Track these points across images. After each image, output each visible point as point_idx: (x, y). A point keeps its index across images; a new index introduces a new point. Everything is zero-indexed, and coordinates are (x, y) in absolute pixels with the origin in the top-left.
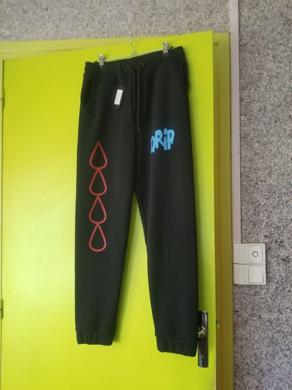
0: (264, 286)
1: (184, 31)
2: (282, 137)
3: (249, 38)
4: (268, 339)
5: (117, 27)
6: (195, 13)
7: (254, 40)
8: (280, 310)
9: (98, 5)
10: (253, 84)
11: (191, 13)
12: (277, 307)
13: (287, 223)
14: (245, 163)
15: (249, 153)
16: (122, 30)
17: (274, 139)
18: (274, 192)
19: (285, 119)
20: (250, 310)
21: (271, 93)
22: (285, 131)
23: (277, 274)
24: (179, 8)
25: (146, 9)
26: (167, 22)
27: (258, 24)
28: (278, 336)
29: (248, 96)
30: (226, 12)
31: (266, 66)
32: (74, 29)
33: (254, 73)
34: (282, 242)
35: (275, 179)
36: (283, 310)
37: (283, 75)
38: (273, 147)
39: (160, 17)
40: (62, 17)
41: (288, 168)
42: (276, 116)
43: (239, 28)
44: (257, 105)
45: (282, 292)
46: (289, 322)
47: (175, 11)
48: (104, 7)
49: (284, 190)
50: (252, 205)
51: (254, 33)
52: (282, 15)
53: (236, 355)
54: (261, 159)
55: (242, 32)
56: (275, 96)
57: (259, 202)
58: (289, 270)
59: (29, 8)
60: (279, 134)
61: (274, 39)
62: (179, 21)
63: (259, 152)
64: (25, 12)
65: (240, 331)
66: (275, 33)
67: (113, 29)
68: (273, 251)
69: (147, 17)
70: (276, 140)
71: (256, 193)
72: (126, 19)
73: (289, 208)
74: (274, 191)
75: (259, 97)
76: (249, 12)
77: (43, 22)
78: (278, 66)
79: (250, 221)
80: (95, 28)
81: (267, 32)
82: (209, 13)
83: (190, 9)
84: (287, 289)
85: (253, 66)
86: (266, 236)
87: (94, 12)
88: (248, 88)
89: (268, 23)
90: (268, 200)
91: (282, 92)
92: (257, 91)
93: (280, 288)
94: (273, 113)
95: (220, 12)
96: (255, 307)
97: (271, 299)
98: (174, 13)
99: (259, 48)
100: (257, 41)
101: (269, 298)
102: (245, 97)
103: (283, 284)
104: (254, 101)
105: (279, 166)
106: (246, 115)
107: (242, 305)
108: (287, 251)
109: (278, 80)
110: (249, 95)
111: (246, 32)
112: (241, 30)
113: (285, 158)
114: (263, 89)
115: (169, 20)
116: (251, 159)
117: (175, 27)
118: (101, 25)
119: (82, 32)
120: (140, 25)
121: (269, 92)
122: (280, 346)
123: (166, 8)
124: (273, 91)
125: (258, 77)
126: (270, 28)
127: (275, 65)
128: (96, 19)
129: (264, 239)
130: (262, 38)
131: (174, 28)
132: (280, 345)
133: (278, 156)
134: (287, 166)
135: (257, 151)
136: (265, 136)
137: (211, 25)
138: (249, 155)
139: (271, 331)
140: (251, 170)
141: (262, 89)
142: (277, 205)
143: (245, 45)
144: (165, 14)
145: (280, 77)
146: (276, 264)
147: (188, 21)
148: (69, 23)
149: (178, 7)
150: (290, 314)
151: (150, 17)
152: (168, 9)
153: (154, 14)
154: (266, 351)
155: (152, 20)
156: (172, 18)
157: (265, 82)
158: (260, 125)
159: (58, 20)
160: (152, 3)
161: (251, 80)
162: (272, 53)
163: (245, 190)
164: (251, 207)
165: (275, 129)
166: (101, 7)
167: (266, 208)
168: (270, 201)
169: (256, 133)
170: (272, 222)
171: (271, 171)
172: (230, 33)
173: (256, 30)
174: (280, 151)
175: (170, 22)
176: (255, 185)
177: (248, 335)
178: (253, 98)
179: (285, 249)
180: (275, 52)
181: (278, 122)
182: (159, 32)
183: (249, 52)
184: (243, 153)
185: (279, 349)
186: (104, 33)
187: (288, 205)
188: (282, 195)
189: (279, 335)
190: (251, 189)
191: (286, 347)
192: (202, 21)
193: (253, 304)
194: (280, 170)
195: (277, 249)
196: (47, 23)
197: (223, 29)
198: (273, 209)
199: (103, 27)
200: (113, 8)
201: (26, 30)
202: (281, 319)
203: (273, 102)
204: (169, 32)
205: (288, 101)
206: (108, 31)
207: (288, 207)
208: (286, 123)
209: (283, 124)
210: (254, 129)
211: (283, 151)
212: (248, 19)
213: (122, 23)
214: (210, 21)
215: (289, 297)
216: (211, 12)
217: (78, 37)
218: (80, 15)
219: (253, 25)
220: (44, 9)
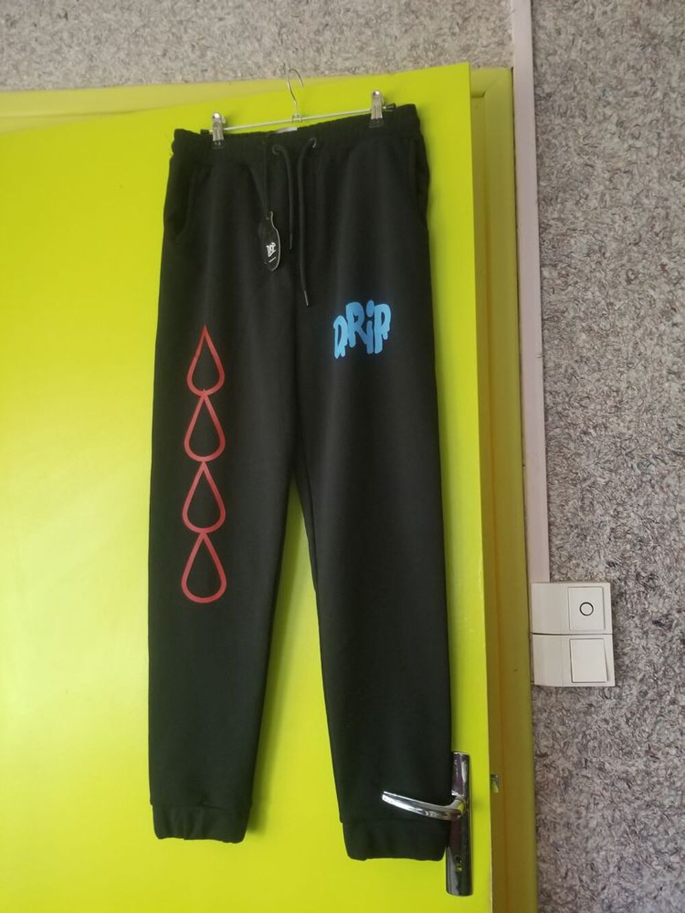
0: (610, 689)
1: (400, 65)
2: (644, 318)
3: (558, 80)
4: (624, 825)
5: (236, 56)
6: (427, 21)
7: (570, 85)
8: (652, 750)
9: (189, 5)
10: (572, 190)
11: (417, 21)
12: (645, 742)
13: (662, 531)
14: (556, 383)
15: (564, 359)
16: (250, 62)
17: (627, 322)
18: (630, 452)
19: (652, 274)
20: (577, 751)
21: (614, 210)
22: (653, 302)
23: (642, 658)
24: (386, 10)
25: (307, 14)
26: (358, 43)
27: (579, 47)
28: (647, 816)
29: (559, 219)
30: (501, 20)
31: (603, 146)
32: (132, 63)
33: (572, 163)
34: (652, 577)
35: (630, 422)
36: (659, 749)
37: (644, 167)
38: (625, 343)
39: (342, 32)
40: (102, 35)
41: (662, 393)
42: (628, 266)
43: (534, 55)
44: (582, 240)
45: (655, 703)
46: (676, 779)
47: (377, 17)
48: (205, 9)
49: (654, 449)
50: (575, 485)
51: (570, 69)
52: (637, 23)
53: (543, 866)
54: (594, 371)
55: (542, 65)
56: (625, 218)
57: (593, 479)
58: (671, 649)
59: (22, 13)
60: (638, 311)
61: (620, 81)
62: (388, 41)
63: (589, 354)
64: (12, 23)
65: (555, 806)
66: (622, 67)
67: (227, 61)
68: (632, 602)
69: (309, 33)
70: (631, 325)
71: (584, 457)
72: (259, 37)
73: (666, 493)
74: (627, 451)
75: (586, 221)
76: (557, 19)
77: (56, 47)
78: (630, 147)
79: (571, 526)
80: (182, 59)
81: (601, 64)
82: (460, 22)
83: (413, 12)
84: (669, 698)
85: (569, 147)
86: (613, 563)
87: (181, 22)
88: (559, 200)
89: (603, 45)
90: (613, 474)
91: (641, 209)
92: (583, 205)
93: (649, 695)
94: (621, 260)
95: (488, 19)
96: (590, 743)
97: (627, 722)
98: (375, 22)
99: (583, 103)
100: (579, 87)
101: (622, 721)
102: (552, 222)
103: (657, 684)
104: (574, 230)
105: (639, 390)
106: (555, 266)
107: (554, 738)
108: (667, 600)
109: (632, 178)
110: (562, 216)
111: (550, 66)
112: (538, 62)
113: (654, 368)
114: (595, 201)
115: (363, 38)
116: (568, 373)
117: (378, 55)
118: (198, 53)
119: (151, 71)
120: (294, 52)
121: (611, 207)
122: (654, 844)
123: (356, 12)
124: (621, 207)
125: (583, 172)
126: (609, 55)
127: (623, 144)
128: (185, 38)
129: (607, 570)
130: (590, 80)
131: (376, 57)
132: (655, 839)
133: (637, 364)
134: (660, 390)
135: (585, 353)
136: (603, 315)
137: (466, 49)
138: (565, 363)
139: (630, 803)
140: (570, 400)
141: (594, 203)
142: (637, 485)
143: (550, 97)
144: (352, 23)
145: (635, 171)
146: (640, 634)
147: (410, 40)
148: (119, 49)
149: (384, 8)
150: (676, 760)
151: (318, 32)
152: (361, 13)
153: (327, 25)
154: (618, 857)
155: (321, 39)
156: (370, 33)
157: (600, 184)
158: (589, 288)
159: (93, 42)
161: (565, 180)
162: (615, 116)
163: (557, 449)
164: (572, 492)
165: (626, 297)
166: (198, 10)
167: (609, 494)
168: (618, 477)
169: (580, 309)
170: (627, 529)
171: (621, 402)
172: (512, 69)
173: (575, 61)
174: (642, 351)
175: (365, 44)
176: (582, 435)
177: (573, 816)
178: (572, 223)
179: (660, 595)
180: (623, 114)
181: (633, 282)
182: (339, 67)
183: (558, 114)
184: (550, 358)
185: (651, 850)
186: (206, 70)
187: (664, 486)
188: (648, 460)
189: (650, 813)
190: (572, 445)
191: (669, 846)
192: (444, 41)
193: (585, 735)
194: (641, 398)
195: (639, 595)
196: (65, 49)
197: (496, 59)
198: (629, 494)
199: (203, 56)
200: (226, 11)
201: (16, 67)
202: (654, 774)
203: (620, 233)
204: (365, 67)
205: (657, 229)
206: (214, 67)
207: (665, 490)
208: (654, 283)
209: (646, 287)
210: (575, 300)
211: (649, 353)
212: (554, 35)
213: (250, 48)
214: (464, 40)
215: (673, 717)
216: (465, 20)
217: (141, 81)
218: (147, 30)
219: (568, 49)
220: (59, 16)
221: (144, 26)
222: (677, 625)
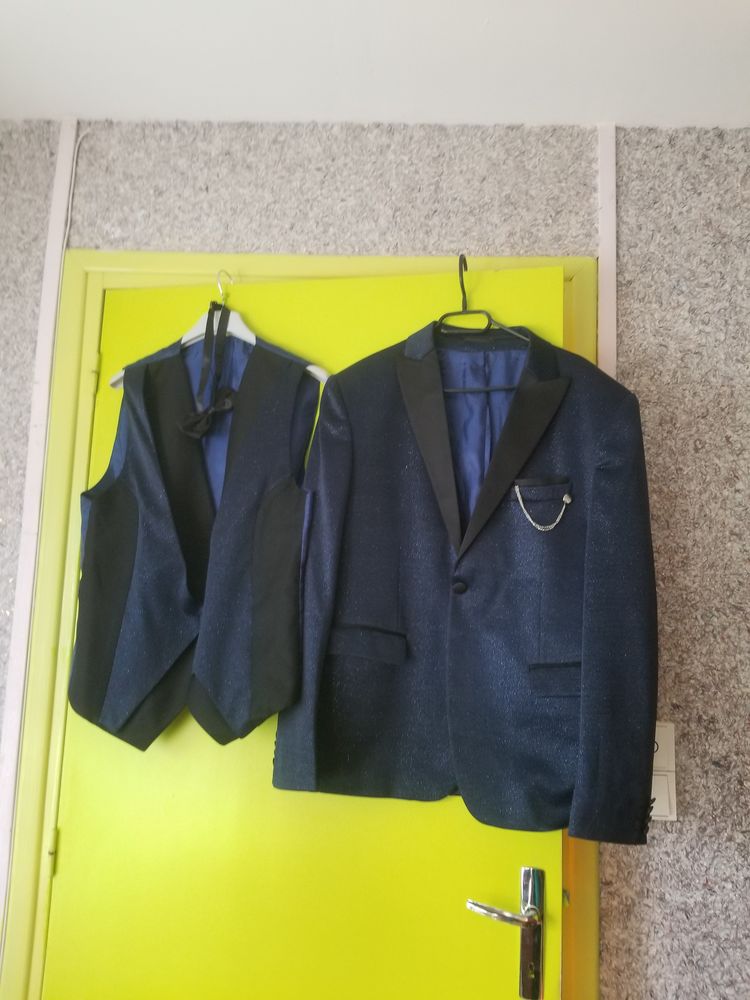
0: (672, 823)
1: (498, 250)
2: (709, 483)
3: (638, 269)
4: (682, 954)
5: (355, 234)
6: (524, 212)
7: (648, 274)
8: (710, 883)
9: (316, 187)
10: (648, 366)
11: (515, 212)
12: (703, 876)
13: (723, 678)
16: (367, 240)
17: (693, 486)
18: (695, 604)
19: (717, 445)
20: (640, 881)
21: (685, 386)
22: (718, 470)
23: (702, 796)
24: (488, 201)
26: (463, 229)
27: (658, 242)
28: (704, 947)
30: (589, 214)
31: (676, 329)
32: (263, 233)
33: (648, 343)
34: (713, 720)
35: (696, 576)
36: (716, 883)
37: (713, 349)
38: (692, 505)
39: (449, 218)
40: (237, 207)
41: (725, 552)
42: (697, 436)
43: (617, 246)
44: (655, 410)
45: (714, 839)
46: (731, 913)
47: (481, 207)
48: (330, 191)
49: (717, 602)
51: (649, 260)
52: (709, 224)
53: (604, 989)
54: (663, 529)
55: (624, 256)
56: (695, 394)
58: (729, 788)
59: (168, 185)
60: (704, 477)
61: (693, 273)
62: (489, 228)
63: (659, 513)
64: (159, 193)
65: (616, 932)
66: (695, 261)
67: (346, 237)
68: (693, 742)
69: (420, 217)
70: (698, 489)
72: (376, 218)
73: (727, 643)
74: (693, 603)
75: (660, 394)
76: (638, 216)
77: (196, 215)
78: (701, 331)
80: (307, 233)
81: (677, 258)
82: (553, 215)
83: (512, 203)
84: (726, 835)
85: (646, 329)
86: (677, 705)
87: (308, 200)
88: (636, 375)
89: (678, 240)
90: (680, 623)
91: (709, 387)
92: (656, 381)
93: (708, 831)
94: (690, 431)
95: (577, 213)
96: (652, 874)
97: (687, 855)
98: (478, 210)
99: (659, 290)
100: (656, 277)
101: (683, 855)
103: (715, 821)
104: (648, 402)
105: (704, 548)
107: (619, 868)
108: (726, 743)
109: (702, 359)
111: (631, 257)
112: (621, 253)
113: (718, 529)
114: (668, 377)
115: (468, 224)
117: (479, 240)
118: (322, 229)
119: (279, 241)
120: (406, 233)
121: (681, 384)
122: (710, 975)
123: (461, 201)
124: (691, 384)
125: (658, 351)
126: (684, 250)
127: (694, 328)
128: (311, 215)
129: (671, 712)
130: (666, 271)
131: (478, 241)
132: (711, 971)
133: (703, 525)
134: (723, 549)
136: (673, 478)
137: (558, 238)
139: (687, 933)
141: (667, 379)
142: (701, 635)
143: (631, 284)
144: (458, 211)
145: (705, 353)
146: (700, 774)
147: (509, 228)
148: (251, 220)
149: (487, 199)
150: (732, 895)
151: (427, 217)
152: (466, 203)
153: (435, 211)
154: (677, 985)
155: (430, 223)
156: (473, 220)
157: (672, 362)
159: (230, 213)
160: (433, 187)
161: (642, 357)
162: (688, 303)
165: (694, 464)
166: (323, 191)
168: (684, 626)
169: (652, 472)
170: (691, 674)
171: (687, 558)
172: (598, 258)
173: (653, 253)
174: (707, 513)
175: (468, 229)
177: (635, 943)
178: (647, 396)
179: (720, 738)
180: (695, 302)
181: (701, 451)
183: (637, 299)
185: (708, 981)
186: (328, 244)
187: (725, 636)
188: (711, 612)
189: (707, 944)
191: (724, 978)
192: (538, 230)
193: (647, 865)
194: (706, 555)
195: (700, 737)
196: (204, 218)
197: (584, 249)
198: (693, 643)
199: (325, 231)
200: (348, 193)
201: (159, 230)
202: (710, 906)
203: (690, 406)
205: (723, 405)
206: (335, 242)
207: (726, 640)
208: (719, 453)
209: (712, 455)
211: (713, 515)
212: (636, 229)
213: (367, 227)
214: (556, 231)
215: (729, 853)
216: (558, 213)
217: (270, 250)
218: (277, 206)
219: (648, 243)
220: (201, 189)
221: (275, 202)
222: (735, 767)
